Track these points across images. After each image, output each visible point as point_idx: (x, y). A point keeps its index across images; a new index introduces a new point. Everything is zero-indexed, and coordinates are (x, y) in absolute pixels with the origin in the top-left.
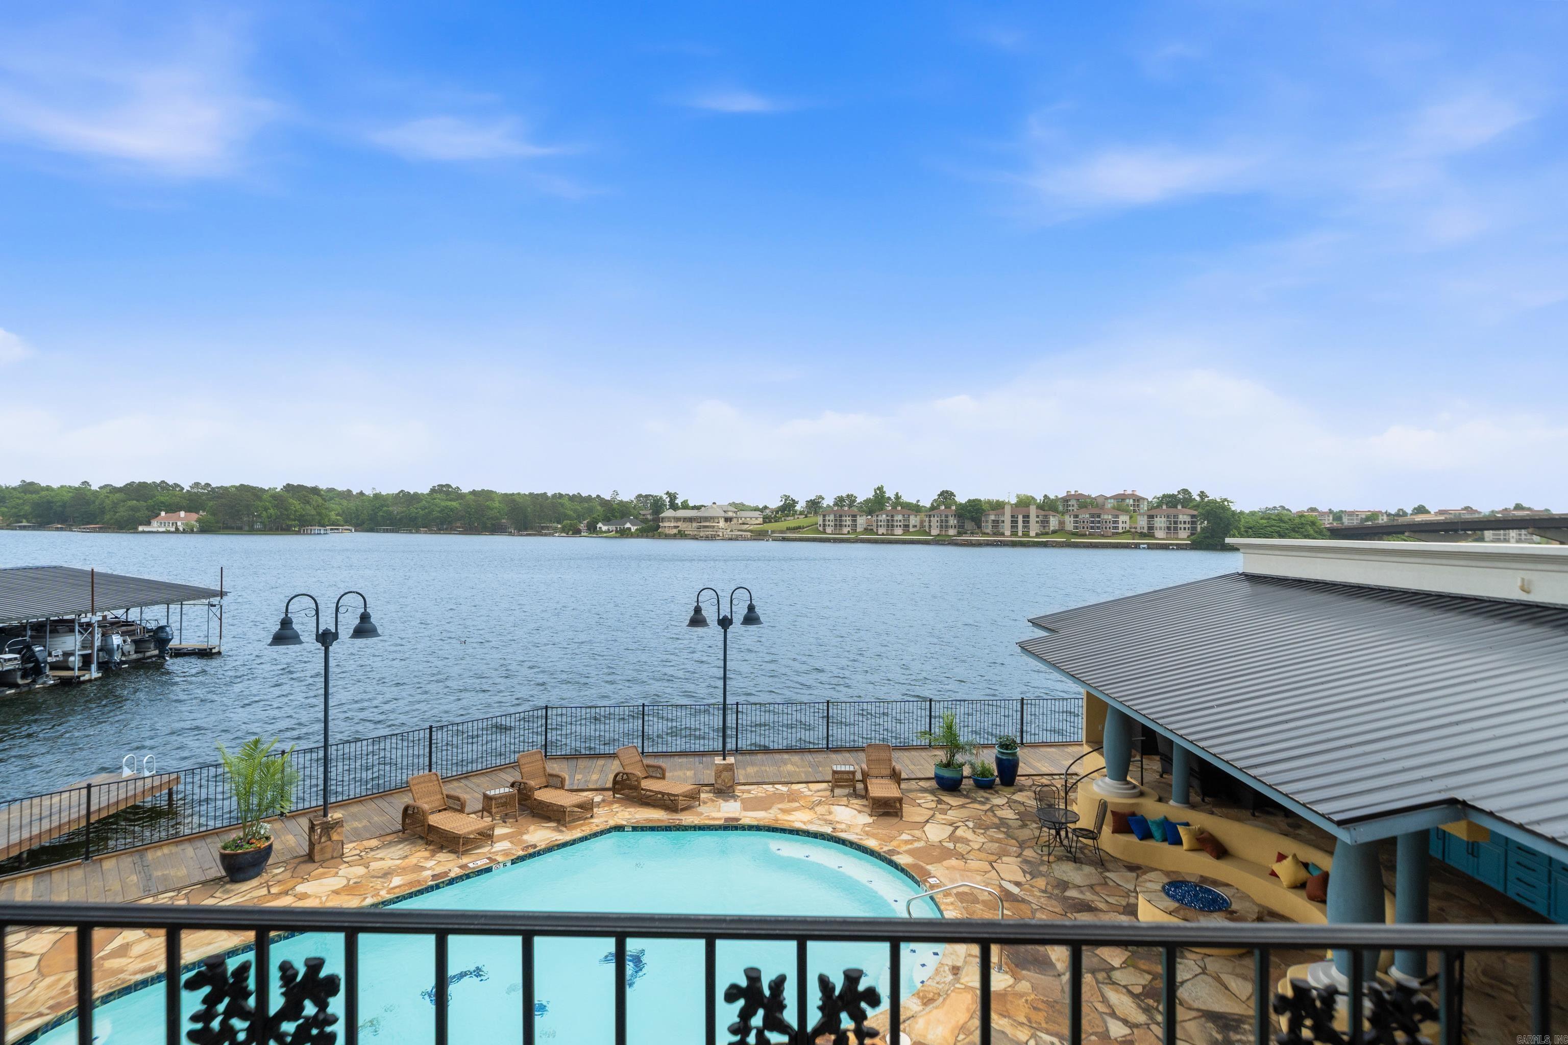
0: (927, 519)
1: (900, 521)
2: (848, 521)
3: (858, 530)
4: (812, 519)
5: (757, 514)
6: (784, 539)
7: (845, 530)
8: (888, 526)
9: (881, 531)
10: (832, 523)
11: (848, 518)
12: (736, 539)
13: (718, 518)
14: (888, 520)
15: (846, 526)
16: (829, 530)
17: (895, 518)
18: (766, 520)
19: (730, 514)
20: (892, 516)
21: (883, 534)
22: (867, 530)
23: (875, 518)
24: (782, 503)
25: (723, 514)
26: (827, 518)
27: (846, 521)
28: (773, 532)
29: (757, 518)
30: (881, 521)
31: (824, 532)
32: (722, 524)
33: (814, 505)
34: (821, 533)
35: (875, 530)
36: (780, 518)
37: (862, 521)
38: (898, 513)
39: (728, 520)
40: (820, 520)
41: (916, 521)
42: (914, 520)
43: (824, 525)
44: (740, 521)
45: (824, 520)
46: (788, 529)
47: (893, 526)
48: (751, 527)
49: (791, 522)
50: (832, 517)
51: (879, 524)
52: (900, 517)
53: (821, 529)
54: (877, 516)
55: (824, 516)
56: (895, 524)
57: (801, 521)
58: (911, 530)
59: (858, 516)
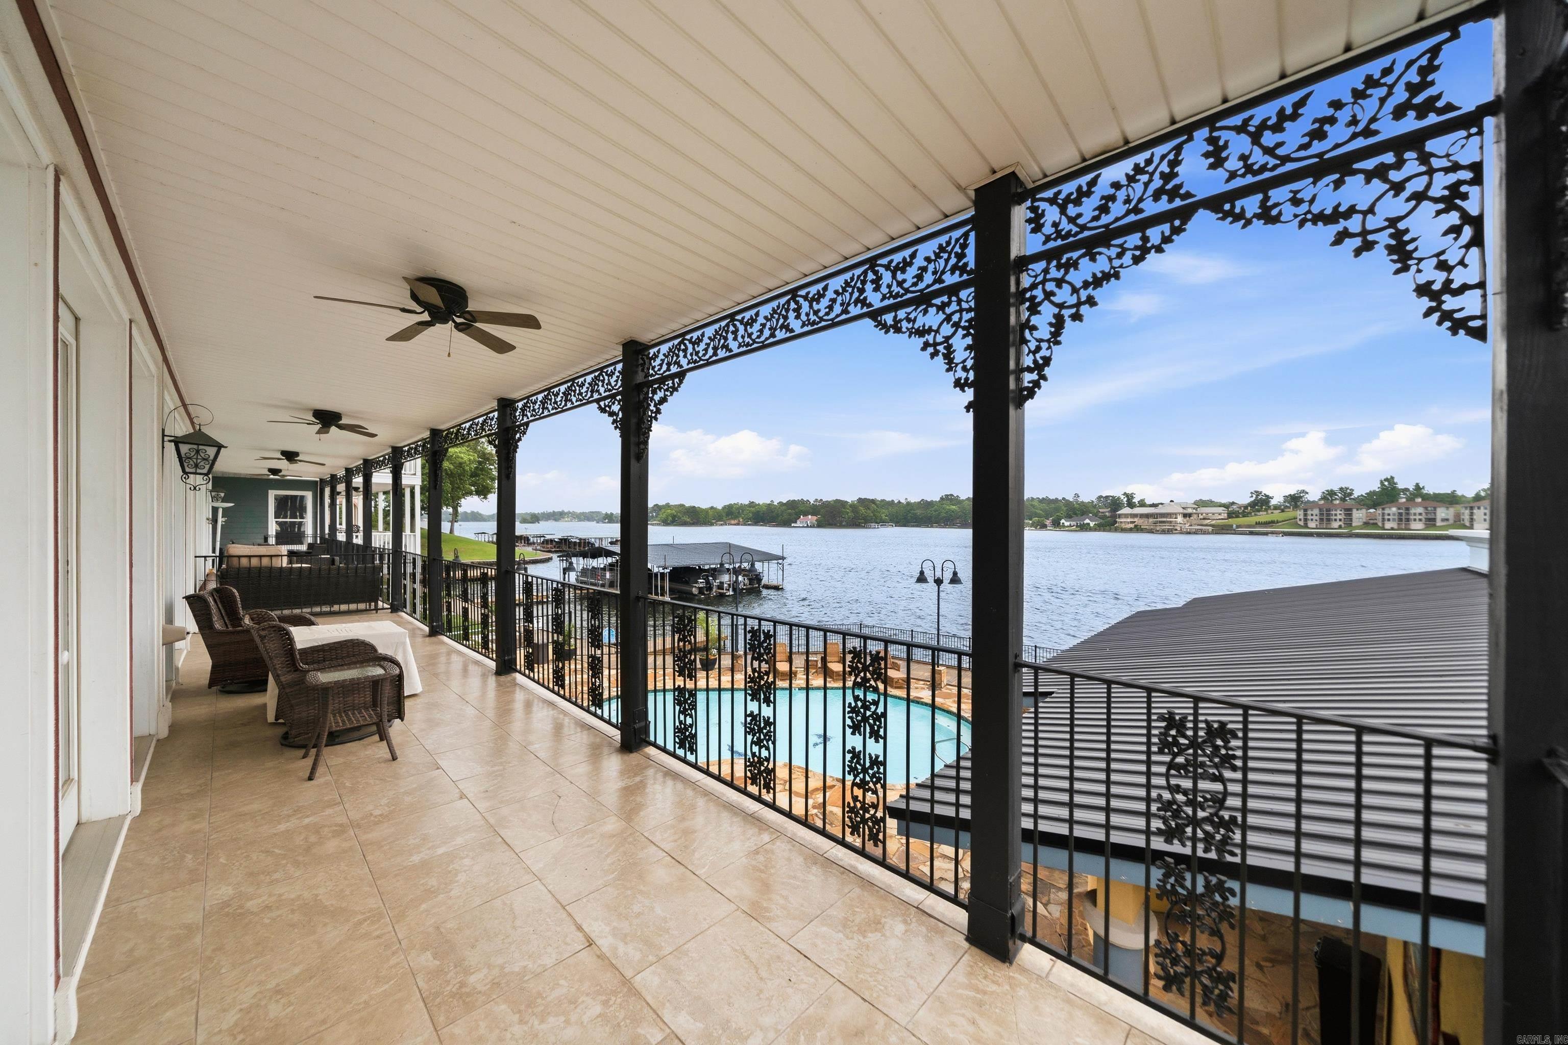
0: (1467, 512)
1: (1420, 514)
2: (1339, 514)
3: (1354, 524)
4: (1290, 514)
5: (1221, 510)
6: (1251, 533)
7: (1335, 525)
8: (1400, 520)
9: (1388, 525)
10: (1317, 518)
11: (1339, 512)
12: (1196, 533)
13: (1176, 514)
14: (1400, 514)
15: (1336, 520)
16: (1312, 524)
17: (1412, 511)
18: (1231, 515)
19: (1190, 511)
20: (1407, 509)
21: (1392, 529)
22: (1366, 524)
23: (1380, 511)
24: (1252, 499)
25: (1181, 511)
26: (1309, 512)
27: (1336, 515)
28: (1238, 527)
29: (1220, 514)
30: (1389, 515)
31: (1306, 526)
32: (1180, 519)
33: (1295, 500)
34: (1301, 527)
35: (1380, 524)
36: (1250, 513)
37: (1359, 516)
38: (1418, 505)
39: (1185, 515)
40: (1300, 514)
41: (1447, 514)
42: (1442, 513)
43: (1306, 520)
44: (1201, 517)
45: (1305, 515)
46: (1258, 524)
47: (1408, 520)
48: (1214, 522)
49: (1263, 517)
50: (1316, 511)
51: (1386, 517)
52: (1420, 510)
53: (1302, 523)
54: (1383, 509)
55: (1305, 510)
56: (1412, 517)
57: (1276, 515)
58: (1439, 523)
59: (1354, 511)
